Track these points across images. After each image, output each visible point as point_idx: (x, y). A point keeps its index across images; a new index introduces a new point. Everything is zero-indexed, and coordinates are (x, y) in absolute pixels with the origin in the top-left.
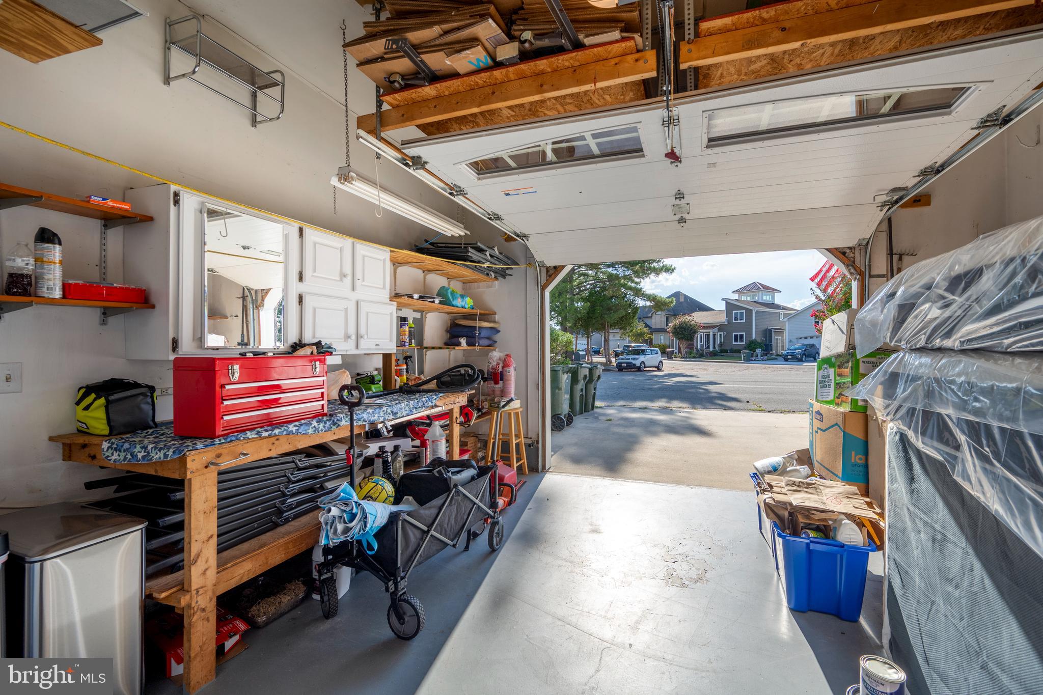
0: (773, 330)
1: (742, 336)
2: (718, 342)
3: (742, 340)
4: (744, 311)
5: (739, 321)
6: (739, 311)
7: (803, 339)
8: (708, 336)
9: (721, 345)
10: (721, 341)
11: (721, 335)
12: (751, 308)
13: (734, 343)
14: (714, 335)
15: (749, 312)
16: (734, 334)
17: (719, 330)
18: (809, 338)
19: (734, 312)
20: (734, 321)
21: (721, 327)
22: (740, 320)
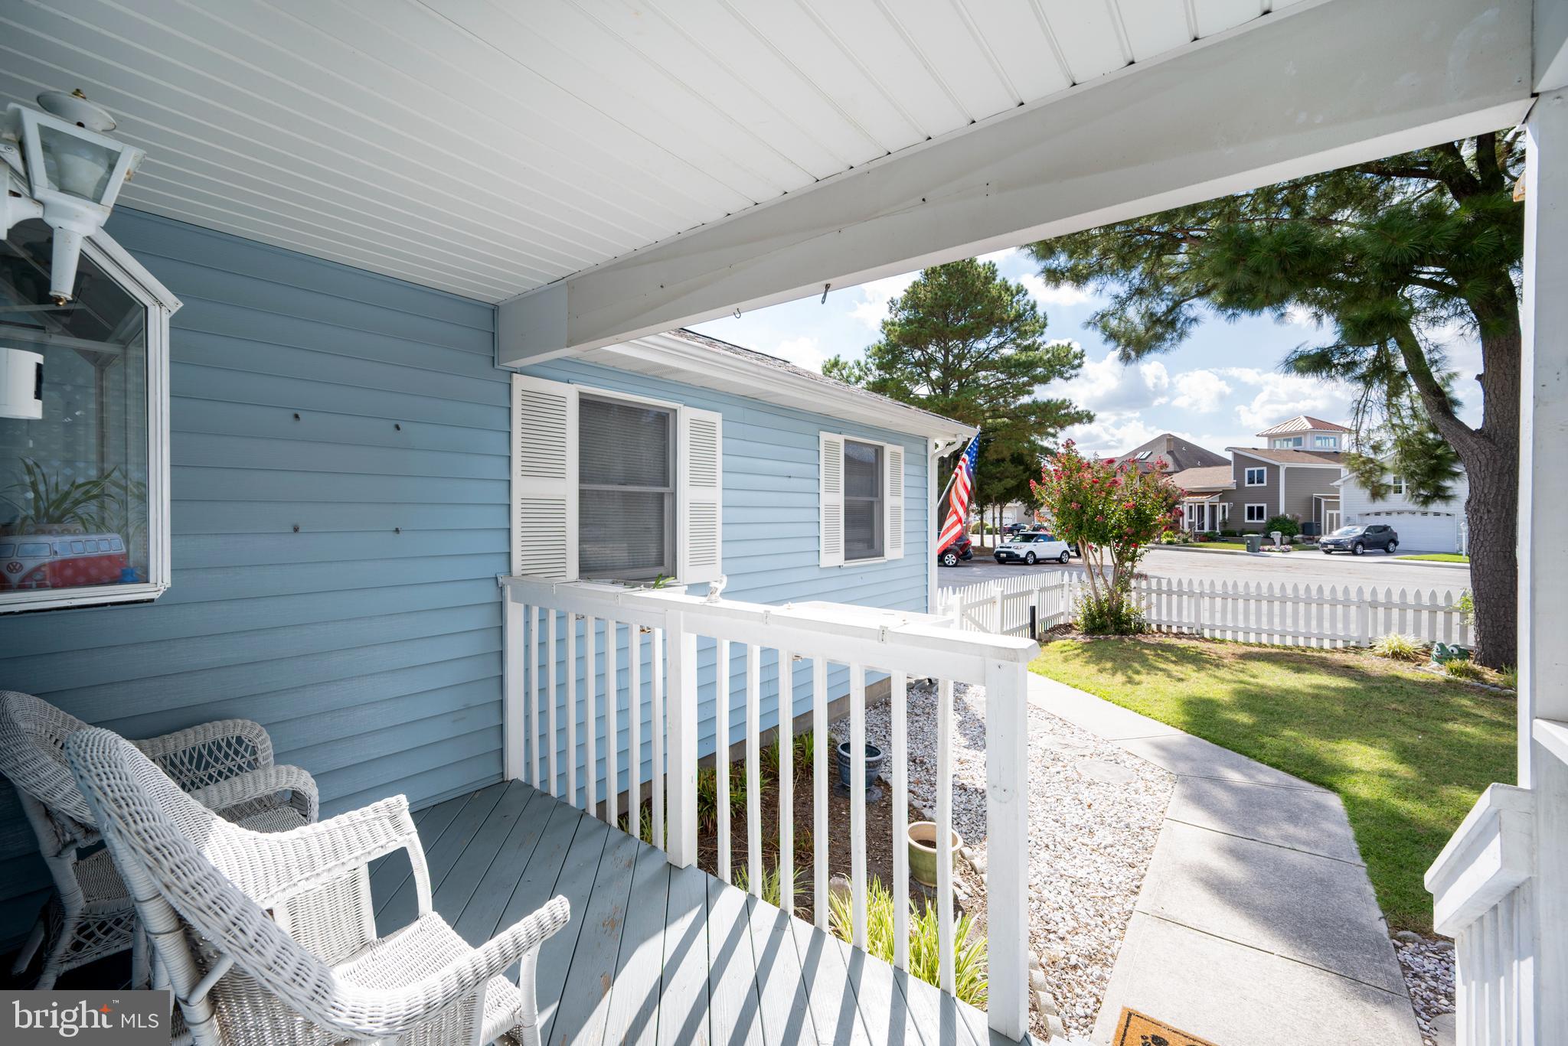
0: (1323, 500)
1: (1260, 509)
2: (1219, 517)
3: (1260, 516)
4: (1265, 469)
5: (1256, 485)
6: (1255, 469)
7: (1373, 517)
8: (1201, 508)
9: (1224, 523)
10: (1224, 518)
11: (1224, 507)
12: (1276, 463)
13: (1246, 521)
14: (1213, 508)
15: (1274, 469)
16: (1246, 506)
17: (1222, 500)
18: (1383, 516)
19: (1247, 470)
20: (1247, 485)
21: (1225, 494)
22: (1258, 482)
